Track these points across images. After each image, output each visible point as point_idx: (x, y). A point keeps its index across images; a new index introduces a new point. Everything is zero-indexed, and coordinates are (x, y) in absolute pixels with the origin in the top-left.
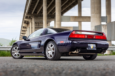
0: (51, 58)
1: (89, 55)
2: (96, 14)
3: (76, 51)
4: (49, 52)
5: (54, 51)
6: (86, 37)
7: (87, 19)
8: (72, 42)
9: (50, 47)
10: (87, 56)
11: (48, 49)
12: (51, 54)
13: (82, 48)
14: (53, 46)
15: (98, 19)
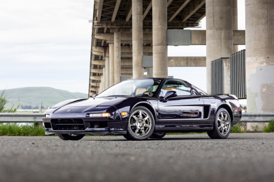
2: (217, 29)
15: (223, 44)
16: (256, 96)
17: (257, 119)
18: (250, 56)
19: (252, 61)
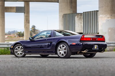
0: (63, 56)
1: (89, 54)
3: (85, 51)
4: (61, 51)
5: (66, 51)
6: (91, 39)
8: (82, 44)
9: (62, 47)
10: (87, 55)
11: (60, 49)
12: (63, 53)
13: (89, 49)
14: (65, 47)
15: (69, 5)
16: (106, 33)
17: (111, 45)
18: (102, 14)
19: (103, 17)
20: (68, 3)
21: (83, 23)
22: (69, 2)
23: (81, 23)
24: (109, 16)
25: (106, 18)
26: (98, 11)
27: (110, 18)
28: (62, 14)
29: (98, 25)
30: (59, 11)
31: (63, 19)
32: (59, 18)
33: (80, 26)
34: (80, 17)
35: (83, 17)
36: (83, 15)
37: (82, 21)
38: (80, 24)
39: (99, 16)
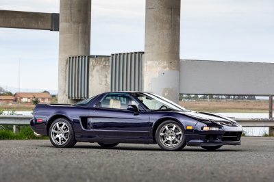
7: (17, 19)
15: (80, 39)
18: (152, 60)
19: (154, 65)
20: (78, 33)
21: (109, 76)
22: (80, 31)
23: (106, 77)
24: (165, 64)
25: (159, 69)
26: (143, 53)
27: (168, 69)
28: (66, 56)
29: (142, 81)
30: (60, 50)
31: (68, 66)
32: (60, 65)
33: (104, 83)
34: (104, 64)
35: (110, 64)
36: (110, 61)
37: (107, 72)
38: (104, 79)
39: (145, 64)
